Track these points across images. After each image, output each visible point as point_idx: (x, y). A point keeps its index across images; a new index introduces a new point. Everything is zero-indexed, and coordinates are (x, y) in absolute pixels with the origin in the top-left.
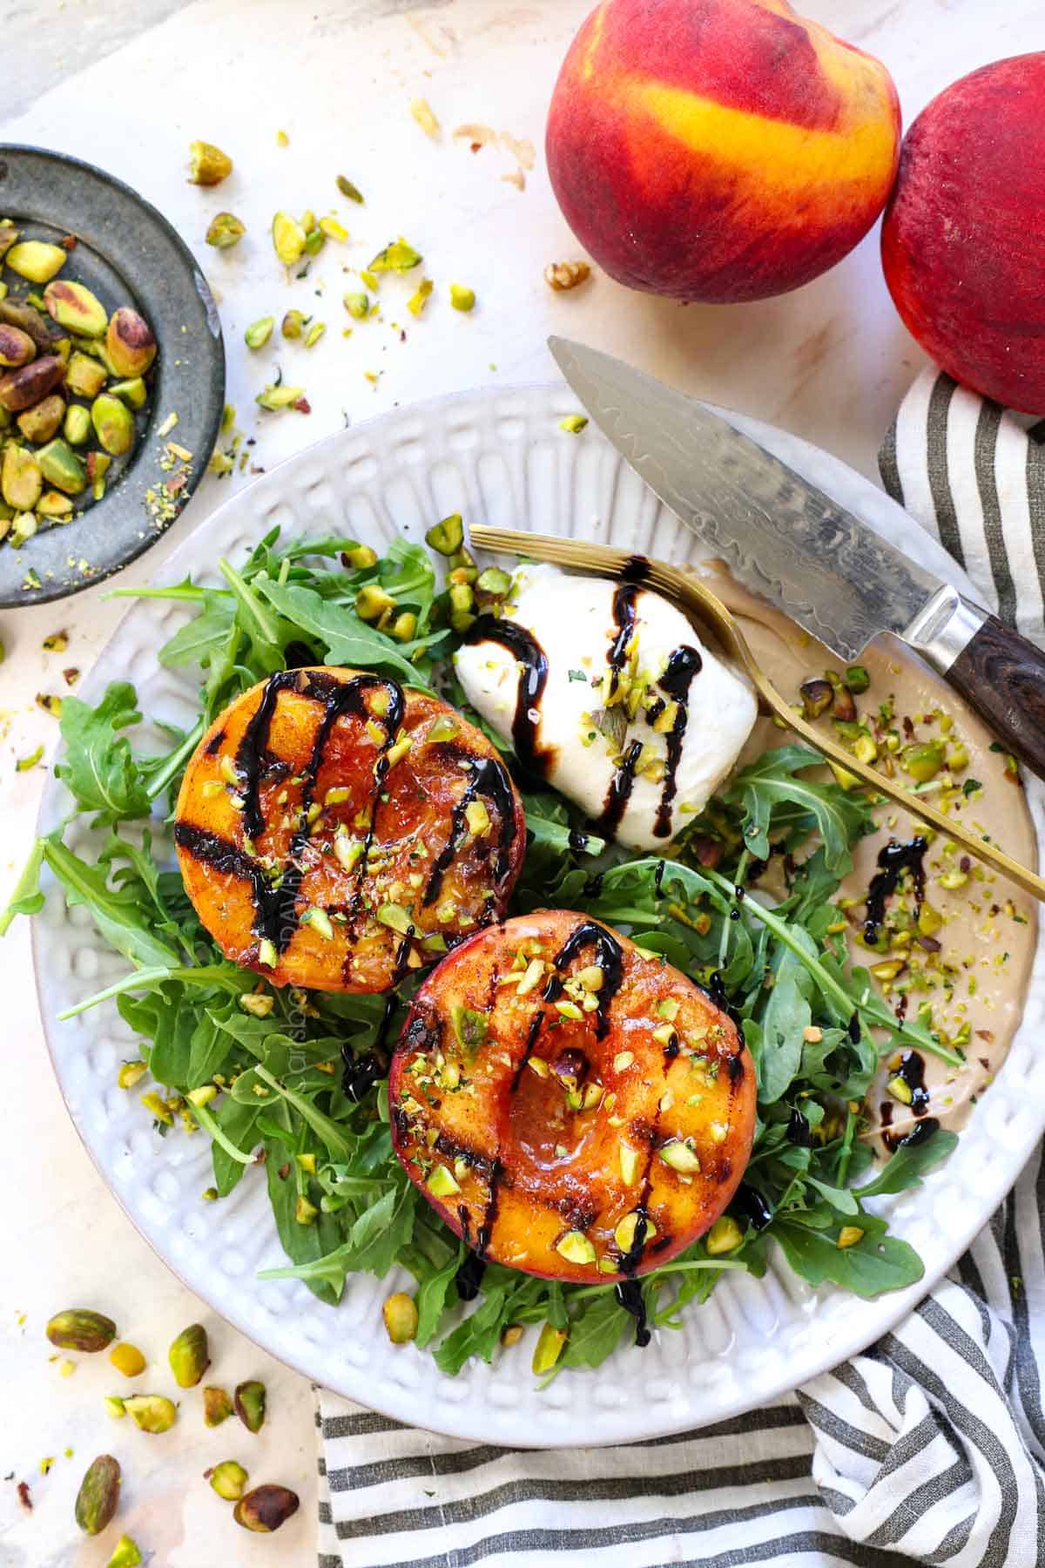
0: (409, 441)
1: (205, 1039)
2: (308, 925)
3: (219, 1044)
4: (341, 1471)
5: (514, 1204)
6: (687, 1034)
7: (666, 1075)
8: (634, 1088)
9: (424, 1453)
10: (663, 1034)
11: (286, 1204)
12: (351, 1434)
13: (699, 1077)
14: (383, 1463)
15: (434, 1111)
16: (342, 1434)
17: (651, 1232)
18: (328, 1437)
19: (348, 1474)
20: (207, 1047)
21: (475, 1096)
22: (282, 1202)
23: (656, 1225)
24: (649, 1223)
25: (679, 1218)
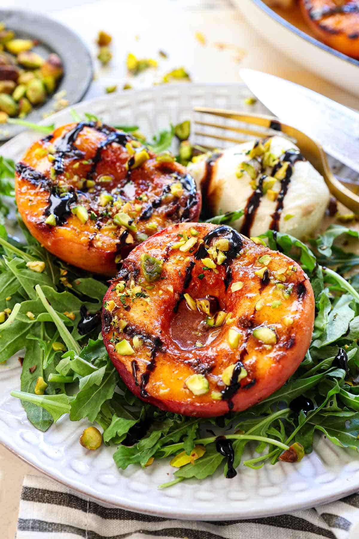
0: (170, 98)
1: (5, 279)
2: (76, 215)
3: (13, 284)
4: (27, 520)
5: (165, 362)
6: (274, 272)
7: (260, 293)
8: (242, 301)
9: (83, 528)
10: (260, 272)
11: (29, 385)
12: (39, 501)
13: (280, 293)
14: (55, 524)
15: (126, 312)
16: (33, 499)
17: (243, 374)
18: (23, 499)
19: (31, 522)
20: (6, 282)
21: (150, 304)
22: (27, 384)
23: (247, 370)
24: (242, 369)
25: (262, 369)
